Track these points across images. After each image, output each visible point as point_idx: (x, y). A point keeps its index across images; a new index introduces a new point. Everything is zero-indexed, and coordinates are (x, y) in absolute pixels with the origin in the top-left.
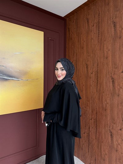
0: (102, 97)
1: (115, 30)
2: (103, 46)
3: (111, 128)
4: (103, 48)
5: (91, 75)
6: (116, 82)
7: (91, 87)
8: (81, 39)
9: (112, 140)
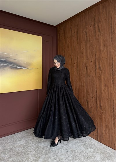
0: (81, 79)
1: (87, 36)
2: (81, 46)
3: (87, 98)
4: (80, 47)
5: (74, 65)
6: (88, 68)
7: (74, 73)
8: (67, 41)
9: (88, 106)
